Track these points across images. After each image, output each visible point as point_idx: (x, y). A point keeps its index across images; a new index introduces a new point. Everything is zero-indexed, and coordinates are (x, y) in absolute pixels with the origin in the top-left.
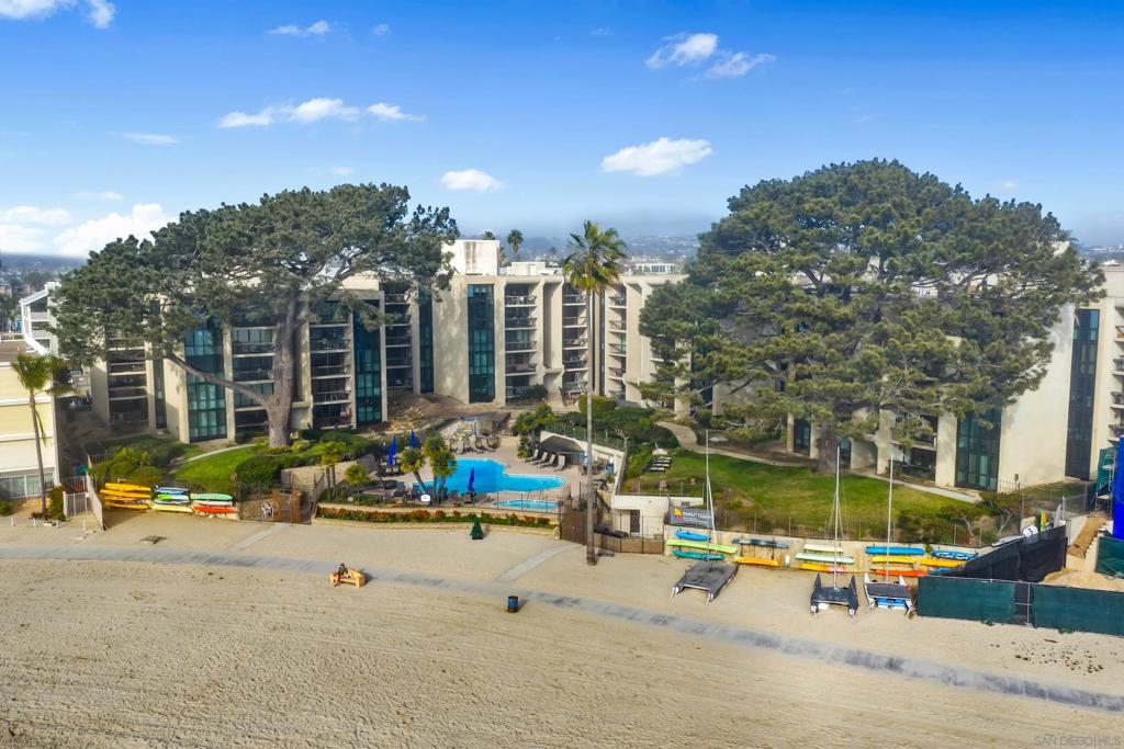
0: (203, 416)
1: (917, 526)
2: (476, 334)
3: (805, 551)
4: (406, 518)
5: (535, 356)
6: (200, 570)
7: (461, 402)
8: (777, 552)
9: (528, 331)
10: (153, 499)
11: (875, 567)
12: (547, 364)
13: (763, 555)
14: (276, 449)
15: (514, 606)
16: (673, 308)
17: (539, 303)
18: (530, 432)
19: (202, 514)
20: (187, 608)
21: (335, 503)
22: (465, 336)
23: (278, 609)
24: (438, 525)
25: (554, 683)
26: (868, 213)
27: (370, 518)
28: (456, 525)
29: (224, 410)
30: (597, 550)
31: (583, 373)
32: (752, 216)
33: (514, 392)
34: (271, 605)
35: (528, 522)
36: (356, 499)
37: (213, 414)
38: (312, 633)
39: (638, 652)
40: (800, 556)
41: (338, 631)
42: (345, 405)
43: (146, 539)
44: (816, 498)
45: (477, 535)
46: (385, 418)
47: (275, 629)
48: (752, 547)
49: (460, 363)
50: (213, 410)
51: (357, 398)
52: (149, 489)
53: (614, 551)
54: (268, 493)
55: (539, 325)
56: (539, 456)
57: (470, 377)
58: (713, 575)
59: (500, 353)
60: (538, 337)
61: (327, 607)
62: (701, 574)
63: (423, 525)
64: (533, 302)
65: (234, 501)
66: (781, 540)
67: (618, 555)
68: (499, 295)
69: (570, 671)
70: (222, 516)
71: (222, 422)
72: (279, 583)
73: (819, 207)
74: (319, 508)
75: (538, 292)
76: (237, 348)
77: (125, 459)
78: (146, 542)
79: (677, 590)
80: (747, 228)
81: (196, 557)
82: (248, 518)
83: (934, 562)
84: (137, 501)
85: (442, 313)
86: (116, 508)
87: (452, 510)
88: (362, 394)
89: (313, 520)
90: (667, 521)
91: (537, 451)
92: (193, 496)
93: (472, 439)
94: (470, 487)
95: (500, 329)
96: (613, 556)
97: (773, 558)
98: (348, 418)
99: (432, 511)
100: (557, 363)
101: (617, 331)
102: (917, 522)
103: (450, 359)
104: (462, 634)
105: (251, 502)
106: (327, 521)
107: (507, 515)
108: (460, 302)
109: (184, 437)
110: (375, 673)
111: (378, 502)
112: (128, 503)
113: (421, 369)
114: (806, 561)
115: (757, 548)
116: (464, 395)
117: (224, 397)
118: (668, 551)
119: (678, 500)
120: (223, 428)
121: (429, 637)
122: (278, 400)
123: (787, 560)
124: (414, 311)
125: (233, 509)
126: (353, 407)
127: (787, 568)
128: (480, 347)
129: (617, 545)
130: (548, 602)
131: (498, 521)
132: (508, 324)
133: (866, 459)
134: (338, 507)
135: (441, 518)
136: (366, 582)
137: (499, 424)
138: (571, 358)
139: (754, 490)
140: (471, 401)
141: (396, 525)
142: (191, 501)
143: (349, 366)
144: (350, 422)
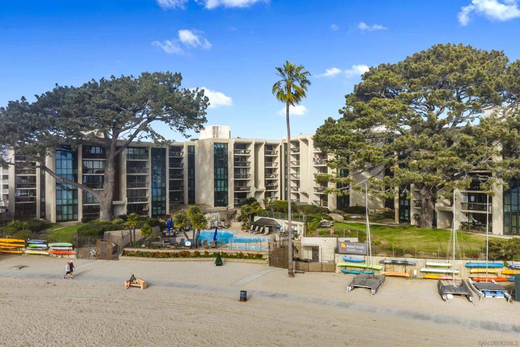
0: (65, 208)
1: (499, 247)
2: (219, 170)
3: (427, 266)
4: (176, 256)
5: (250, 182)
6: (43, 281)
7: (210, 206)
8: (408, 268)
9: (246, 168)
10: (26, 247)
11: (472, 276)
12: (256, 186)
13: (399, 270)
14: (103, 222)
15: (244, 298)
16: (335, 129)
17: (252, 154)
18: (248, 216)
19: (55, 255)
20: (27, 301)
21: (134, 248)
22: (212, 170)
23: (86, 300)
24: (195, 259)
25: (276, 342)
26: (451, 66)
27: (154, 255)
28: (206, 259)
29: (77, 205)
30: (294, 271)
31: (275, 192)
32: (378, 77)
33: (239, 201)
34: (82, 299)
35: (250, 257)
36: (146, 246)
37: (71, 208)
38: (106, 314)
39: (333, 323)
40: (424, 269)
41: (124, 312)
42: (145, 204)
43: (15, 267)
44: (426, 239)
45: (219, 263)
46: (168, 212)
47: (81, 311)
48: (391, 265)
49: (209, 185)
50: (71, 205)
51: (153, 202)
52: (24, 241)
53: (304, 271)
54: (94, 243)
55: (252, 166)
56: (254, 229)
57: (215, 192)
58: (372, 280)
59: (231, 179)
60: (251, 172)
61: (119, 299)
62: (364, 280)
63: (186, 259)
64: (249, 153)
65: (73, 247)
66: (410, 260)
67: (307, 274)
68: (231, 149)
69: (287, 335)
70: (66, 256)
71: (75, 212)
72: (92, 287)
73: (420, 66)
74: (124, 251)
75: (251, 148)
76: (85, 170)
77: (13, 226)
78: (15, 268)
79: (350, 288)
80: (377, 84)
81: (42, 275)
82: (82, 258)
83: (510, 271)
84: (16, 248)
85: (200, 159)
86: (4, 253)
87: (204, 251)
88: (155, 199)
89: (120, 257)
90: (337, 251)
91: (252, 226)
92: (50, 245)
93: (216, 223)
94: (215, 239)
95: (231, 167)
96: (304, 273)
97: (405, 272)
98: (146, 212)
99: (192, 251)
100: (262, 186)
101: (294, 166)
102: (499, 245)
103: (204, 183)
104: (209, 313)
105: (83, 248)
106: (129, 258)
107: (237, 253)
108: (210, 152)
109: (53, 219)
110: (146, 337)
111: (160, 247)
112: (12, 250)
113: (189, 191)
114: (427, 272)
115: (395, 266)
116: (211, 202)
117: (77, 198)
118: (338, 270)
119: (342, 240)
120: (76, 215)
121: (187, 315)
122: (105, 194)
123: (415, 273)
124: (185, 162)
125: (73, 252)
126: (150, 206)
127: (415, 277)
128: (220, 178)
129: (306, 267)
130: (266, 296)
131: (232, 257)
132: (235, 164)
133: (445, 223)
134: (136, 250)
135: (198, 255)
136: (147, 287)
137: (231, 216)
138: (269, 183)
139: (386, 236)
140: (215, 206)
141: (170, 259)
142: (48, 248)
143: (148, 183)
144: (148, 215)
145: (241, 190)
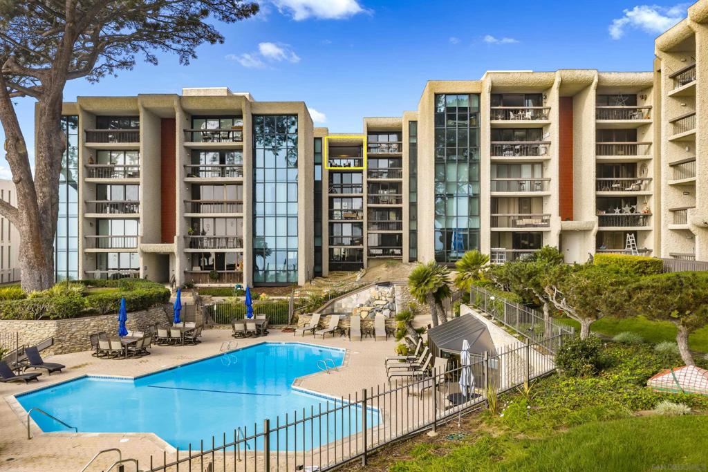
5: (550, 203)
17: (554, 117)
33: (513, 256)
46: (302, 281)
55: (553, 153)
60: (552, 171)
68: (484, 106)
100: (586, 216)
138: (614, 207)
144: (241, 280)
145: (521, 226)
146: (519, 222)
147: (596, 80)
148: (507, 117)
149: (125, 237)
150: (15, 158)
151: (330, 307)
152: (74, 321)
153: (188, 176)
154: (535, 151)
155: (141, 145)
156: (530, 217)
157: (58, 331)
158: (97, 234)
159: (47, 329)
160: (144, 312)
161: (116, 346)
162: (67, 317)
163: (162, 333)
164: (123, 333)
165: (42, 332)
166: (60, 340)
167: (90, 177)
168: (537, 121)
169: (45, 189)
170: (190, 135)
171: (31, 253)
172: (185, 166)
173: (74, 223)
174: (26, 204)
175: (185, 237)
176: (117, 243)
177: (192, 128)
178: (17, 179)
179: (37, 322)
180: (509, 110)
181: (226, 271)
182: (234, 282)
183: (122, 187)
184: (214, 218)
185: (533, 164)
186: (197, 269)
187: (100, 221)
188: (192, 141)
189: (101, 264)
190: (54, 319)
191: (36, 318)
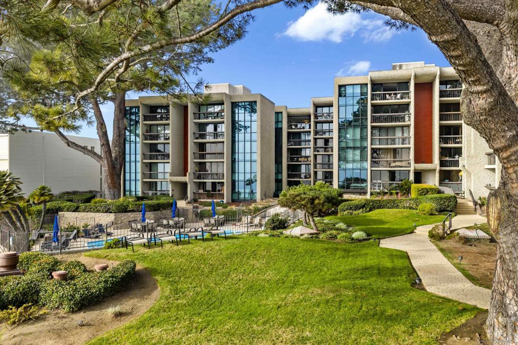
17: (412, 98)
144: (223, 199)
145: (394, 167)
146: (393, 164)
147: (438, 73)
148: (385, 98)
149: (164, 173)
150: (101, 133)
151: (263, 213)
152: (123, 214)
153: (197, 138)
154: (403, 119)
155: (170, 122)
156: (401, 161)
157: (116, 219)
158: (150, 171)
159: (110, 217)
160: (159, 212)
161: (139, 226)
162: (120, 212)
163: (165, 222)
164: (144, 220)
165: (108, 219)
166: (116, 223)
167: (146, 140)
168: (404, 100)
169: (116, 149)
170: (197, 115)
171: (109, 181)
172: (194, 133)
173: (139, 165)
174: (106, 156)
175: (194, 173)
176: (160, 176)
177: (199, 111)
178: (102, 144)
179: (106, 214)
180: (386, 94)
181: (217, 193)
182: (219, 199)
183: (163, 145)
184: (211, 162)
185: (402, 127)
186: (201, 191)
187: (152, 164)
188: (199, 119)
189: (153, 188)
190: (114, 213)
191: (106, 212)
